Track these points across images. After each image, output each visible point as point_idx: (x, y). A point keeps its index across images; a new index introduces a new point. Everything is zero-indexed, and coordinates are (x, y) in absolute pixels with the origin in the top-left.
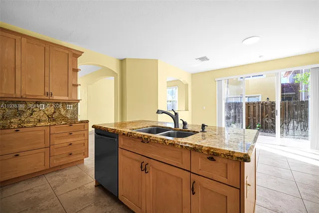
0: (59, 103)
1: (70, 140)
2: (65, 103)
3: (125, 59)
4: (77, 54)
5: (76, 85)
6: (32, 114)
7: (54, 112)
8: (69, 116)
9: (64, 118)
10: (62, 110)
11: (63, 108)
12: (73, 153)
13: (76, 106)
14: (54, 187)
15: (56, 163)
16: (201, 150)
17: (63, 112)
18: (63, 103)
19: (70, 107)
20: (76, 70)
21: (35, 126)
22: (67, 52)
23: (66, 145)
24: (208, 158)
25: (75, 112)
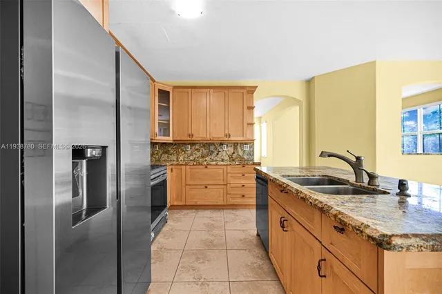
0: (237, 143)
1: (243, 182)
2: (242, 144)
3: (313, 78)
4: (251, 90)
5: (252, 124)
6: (218, 154)
7: (234, 153)
8: (245, 157)
9: (242, 158)
10: (240, 150)
11: (241, 148)
12: (246, 196)
13: (252, 147)
14: (227, 222)
15: (231, 201)
16: (328, 212)
17: (241, 153)
18: (240, 144)
19: (246, 148)
20: (251, 108)
21: (217, 164)
22: (242, 91)
23: (240, 185)
24: (334, 227)
25: (252, 154)
